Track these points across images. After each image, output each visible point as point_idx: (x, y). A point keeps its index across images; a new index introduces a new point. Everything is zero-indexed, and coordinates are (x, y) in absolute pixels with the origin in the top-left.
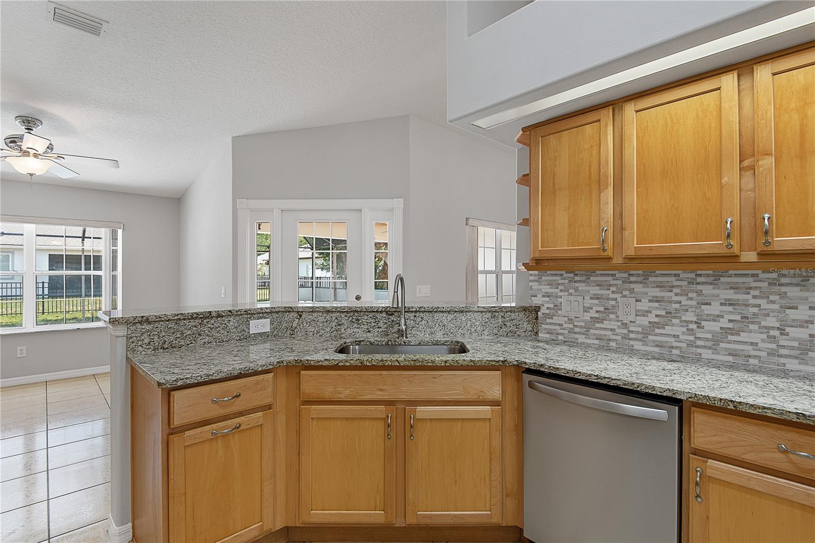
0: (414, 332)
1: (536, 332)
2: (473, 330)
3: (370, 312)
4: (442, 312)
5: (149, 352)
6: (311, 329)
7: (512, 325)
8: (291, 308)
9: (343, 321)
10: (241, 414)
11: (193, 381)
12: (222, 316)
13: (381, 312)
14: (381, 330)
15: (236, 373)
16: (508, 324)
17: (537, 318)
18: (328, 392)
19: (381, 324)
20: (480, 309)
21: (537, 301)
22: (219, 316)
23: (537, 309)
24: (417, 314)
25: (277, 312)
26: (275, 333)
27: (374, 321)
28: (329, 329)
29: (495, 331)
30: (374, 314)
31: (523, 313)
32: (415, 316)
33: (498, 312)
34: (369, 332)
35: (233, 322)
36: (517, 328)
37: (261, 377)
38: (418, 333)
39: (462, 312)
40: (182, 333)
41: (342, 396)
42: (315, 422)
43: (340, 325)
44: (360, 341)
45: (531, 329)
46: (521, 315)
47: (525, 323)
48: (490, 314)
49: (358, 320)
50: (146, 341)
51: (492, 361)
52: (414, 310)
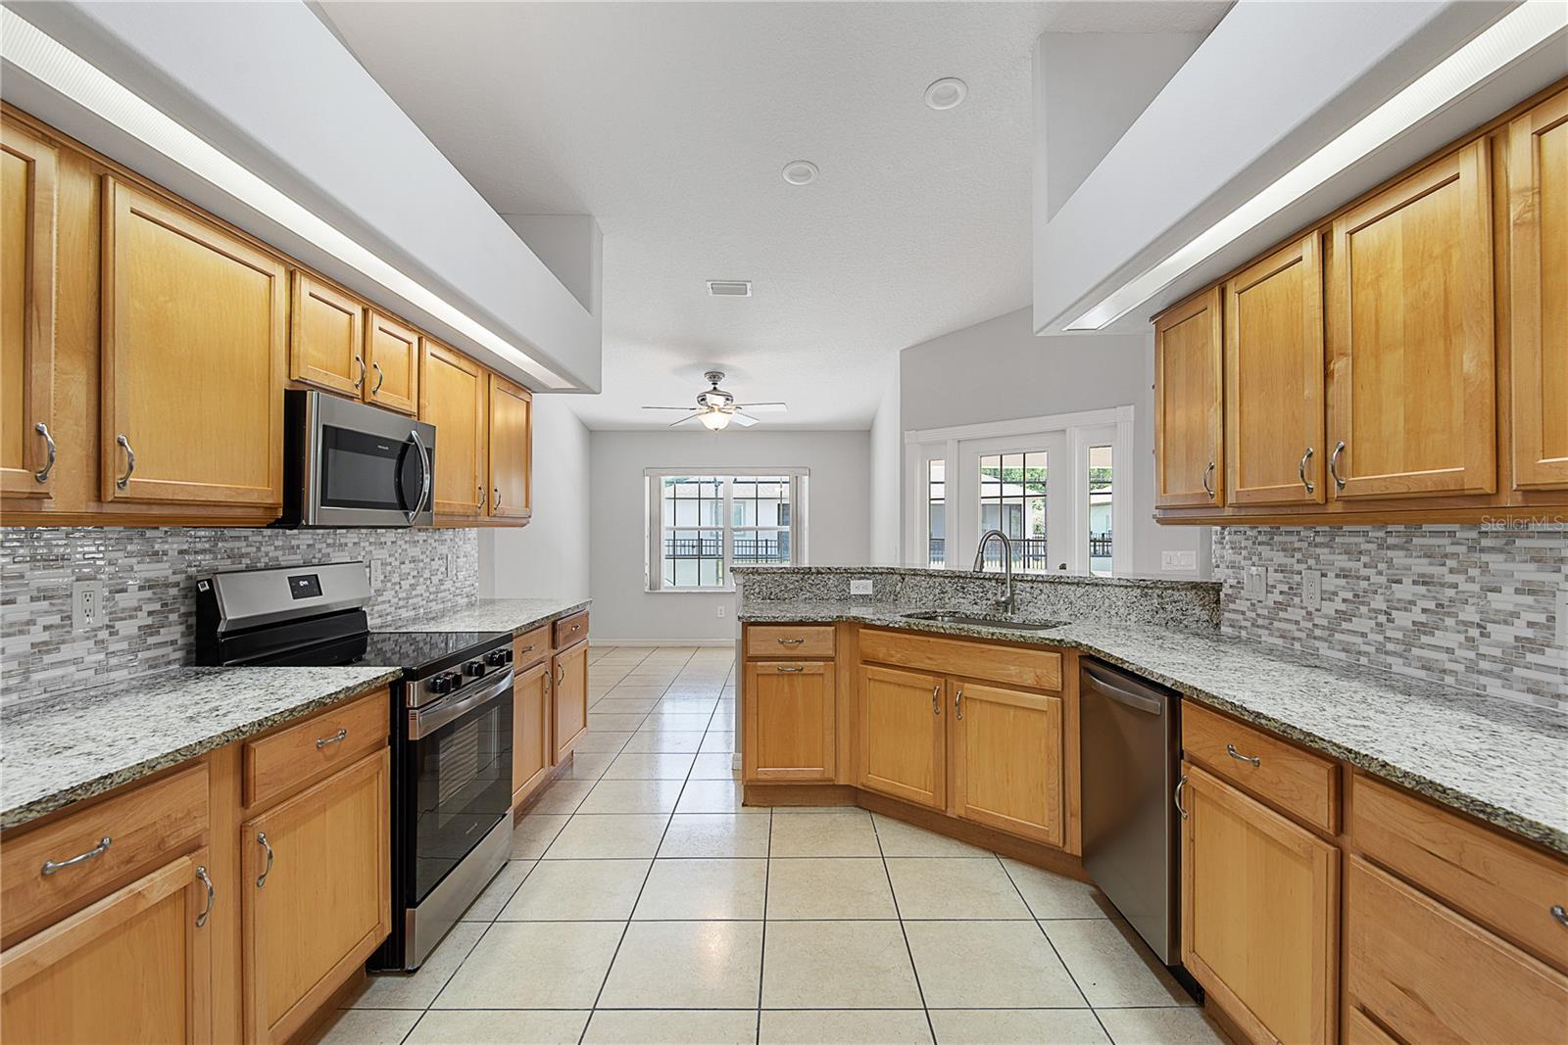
0: (1030, 609)
1: (1217, 624)
2: (1113, 612)
3: (977, 578)
4: (1067, 583)
5: (759, 601)
6: (913, 595)
7: (1174, 610)
8: (893, 569)
9: (947, 588)
10: (806, 659)
11: (762, 620)
12: (822, 573)
13: (990, 579)
14: (989, 602)
15: (798, 619)
16: (1169, 608)
17: (1218, 602)
18: (881, 654)
19: (989, 595)
20: (1122, 583)
21: (1218, 575)
22: (819, 572)
23: (1217, 588)
24: (1035, 585)
25: (881, 574)
26: (879, 597)
27: (981, 590)
28: (931, 597)
29: (1148, 616)
30: (981, 581)
31: (1194, 592)
32: (1032, 588)
33: (1152, 588)
34: (976, 604)
35: (833, 580)
36: (1183, 615)
37: (822, 628)
38: (1036, 610)
39: (1097, 585)
40: (786, 587)
41: (894, 659)
42: (872, 683)
43: (943, 593)
44: (955, 613)
45: (1207, 618)
46: (1191, 594)
47: (1197, 610)
48: (1139, 591)
49: (964, 588)
50: (757, 590)
51: (1046, 639)
52: (1029, 578)
